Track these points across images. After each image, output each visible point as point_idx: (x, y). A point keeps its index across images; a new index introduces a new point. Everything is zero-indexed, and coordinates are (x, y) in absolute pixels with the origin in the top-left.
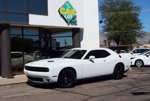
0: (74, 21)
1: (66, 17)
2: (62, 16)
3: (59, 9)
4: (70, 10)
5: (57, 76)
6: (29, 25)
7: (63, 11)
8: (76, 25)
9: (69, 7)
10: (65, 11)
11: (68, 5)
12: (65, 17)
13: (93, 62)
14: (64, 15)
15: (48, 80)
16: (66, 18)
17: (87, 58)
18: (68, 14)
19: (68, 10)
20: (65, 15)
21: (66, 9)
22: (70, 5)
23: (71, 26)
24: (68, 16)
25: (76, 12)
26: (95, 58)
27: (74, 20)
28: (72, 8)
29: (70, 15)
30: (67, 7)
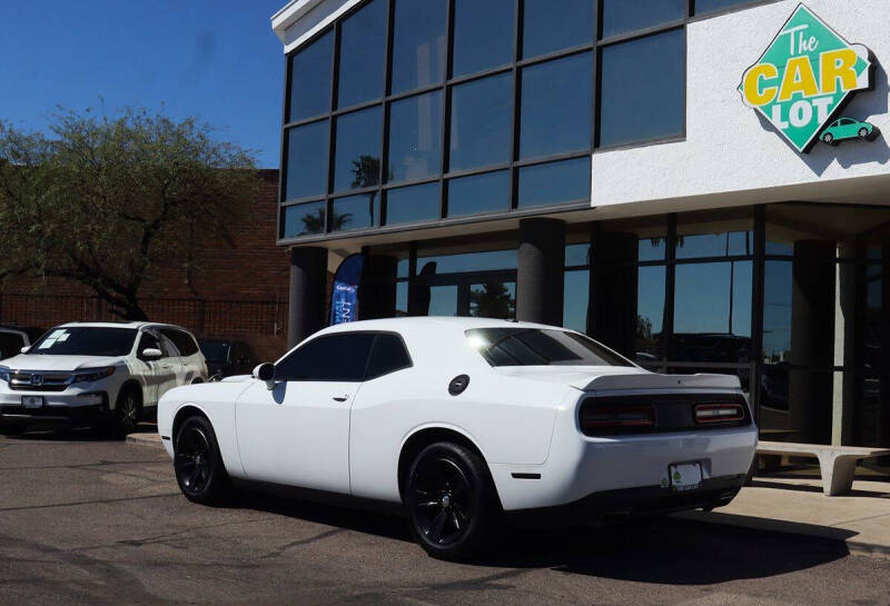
1: (785, 117)
4: (815, 61)
7: (763, 84)
9: (808, 44)
10: (777, 82)
11: (797, 33)
14: (768, 109)
16: (783, 127)
18: (798, 97)
19: (797, 68)
21: (781, 68)
22: (814, 29)
24: (795, 109)
25: (861, 66)
27: (848, 121)
29: (810, 100)
30: (792, 53)
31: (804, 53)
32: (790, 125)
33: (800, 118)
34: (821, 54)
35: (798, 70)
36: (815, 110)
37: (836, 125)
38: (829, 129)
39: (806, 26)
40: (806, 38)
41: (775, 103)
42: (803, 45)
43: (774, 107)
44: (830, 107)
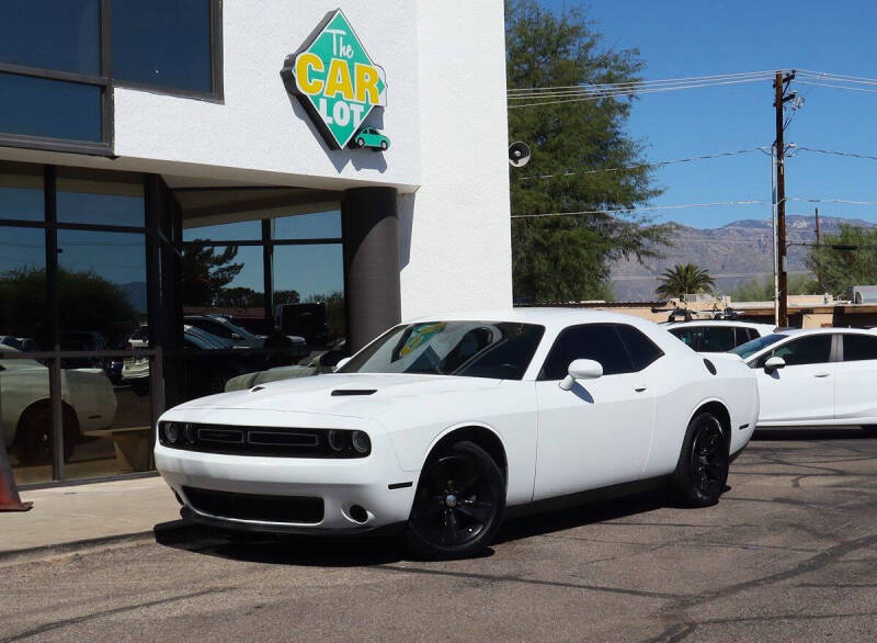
0: (370, 140)
1: (330, 113)
2: (305, 106)
3: (290, 62)
4: (351, 68)
5: (410, 484)
6: (114, 157)
7: (313, 75)
8: (382, 167)
9: (346, 51)
10: (323, 76)
11: (338, 36)
12: (322, 112)
13: (585, 395)
14: (317, 99)
15: (358, 512)
16: (327, 120)
17: (555, 369)
18: (339, 98)
19: (338, 69)
20: (323, 103)
21: (327, 63)
22: (350, 39)
23: (352, 174)
24: (338, 106)
25: (381, 86)
26: (606, 372)
27: (373, 132)
28: (360, 55)
29: (348, 103)
30: (335, 53)
31: (344, 58)
32: (334, 121)
33: (342, 117)
34: (356, 64)
35: (339, 71)
36: (352, 112)
37: (366, 132)
38: (362, 135)
39: (344, 33)
40: (345, 44)
41: (321, 95)
42: (342, 49)
43: (321, 100)
44: (362, 115)
